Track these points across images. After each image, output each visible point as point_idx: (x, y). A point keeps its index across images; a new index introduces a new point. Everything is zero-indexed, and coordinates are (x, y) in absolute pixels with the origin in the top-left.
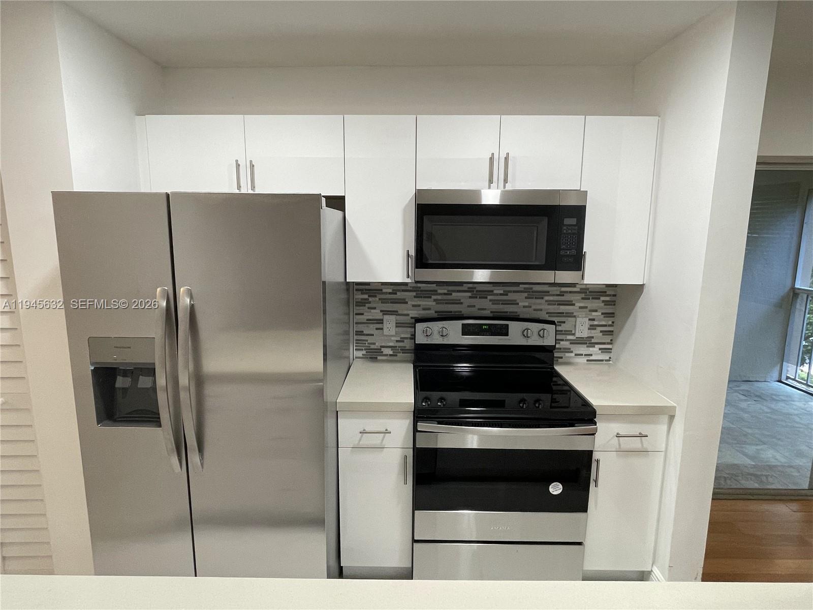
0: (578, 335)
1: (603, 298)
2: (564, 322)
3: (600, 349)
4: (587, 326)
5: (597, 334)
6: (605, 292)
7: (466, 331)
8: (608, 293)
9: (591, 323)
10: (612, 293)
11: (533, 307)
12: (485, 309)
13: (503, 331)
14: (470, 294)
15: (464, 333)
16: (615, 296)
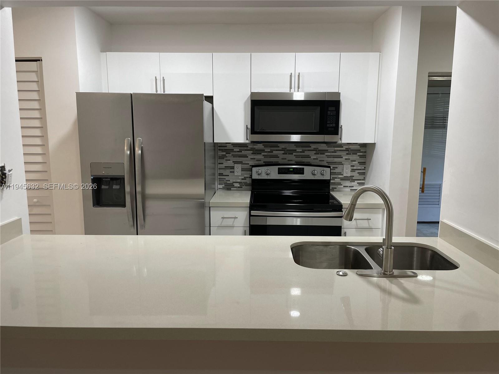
0: (345, 175)
1: (358, 154)
2: (337, 168)
3: (358, 183)
4: (350, 170)
5: (355, 174)
6: (360, 150)
7: (281, 172)
8: (361, 151)
9: (352, 168)
10: (364, 151)
11: (319, 159)
12: (292, 160)
13: (301, 172)
14: (283, 152)
15: (279, 173)
16: (366, 152)
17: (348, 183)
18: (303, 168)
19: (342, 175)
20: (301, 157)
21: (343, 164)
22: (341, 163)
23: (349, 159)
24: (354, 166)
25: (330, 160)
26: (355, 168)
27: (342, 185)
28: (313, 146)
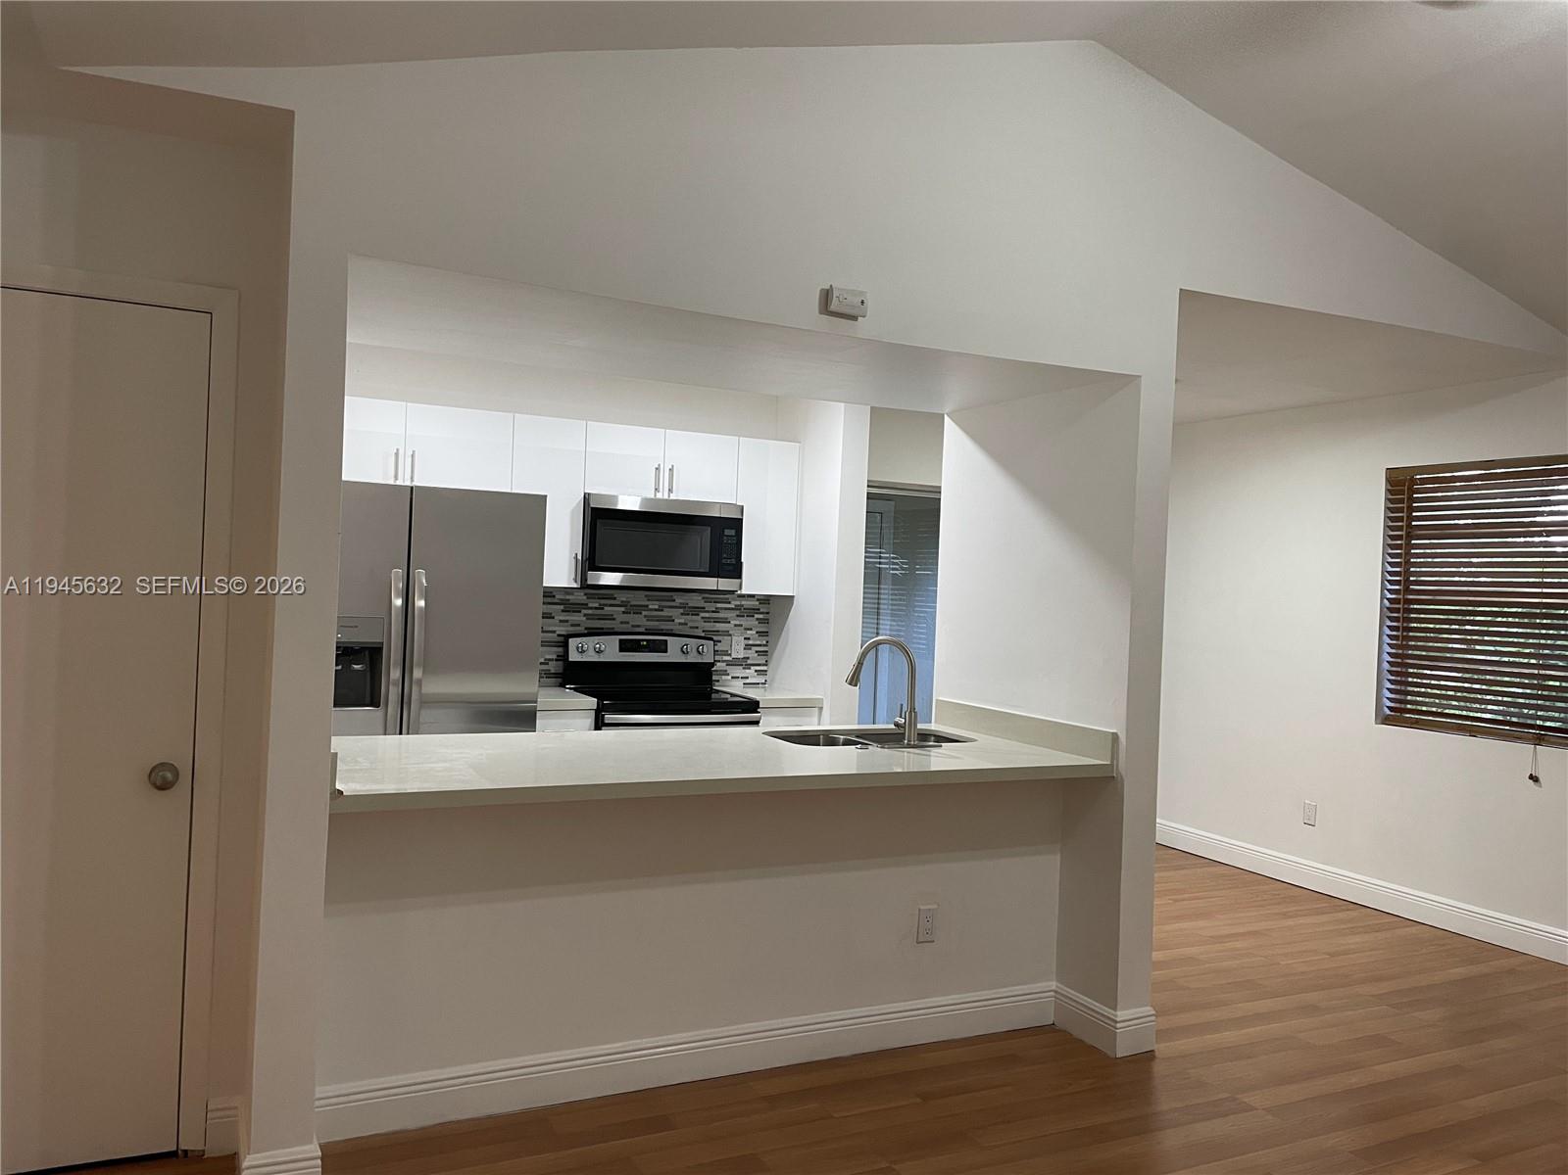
0: (734, 655)
1: (756, 616)
2: (722, 641)
3: (756, 671)
4: (743, 646)
5: (751, 653)
6: (759, 609)
7: (624, 647)
8: (761, 610)
9: (747, 642)
10: (765, 611)
11: (690, 624)
12: (638, 626)
13: (662, 647)
14: (623, 609)
15: (621, 650)
16: (768, 613)
17: (738, 671)
18: (666, 641)
19: (730, 655)
20: (658, 621)
21: (730, 635)
22: (727, 633)
23: (741, 625)
24: (749, 639)
25: (709, 626)
26: (751, 642)
27: (728, 675)
28: (679, 600)
